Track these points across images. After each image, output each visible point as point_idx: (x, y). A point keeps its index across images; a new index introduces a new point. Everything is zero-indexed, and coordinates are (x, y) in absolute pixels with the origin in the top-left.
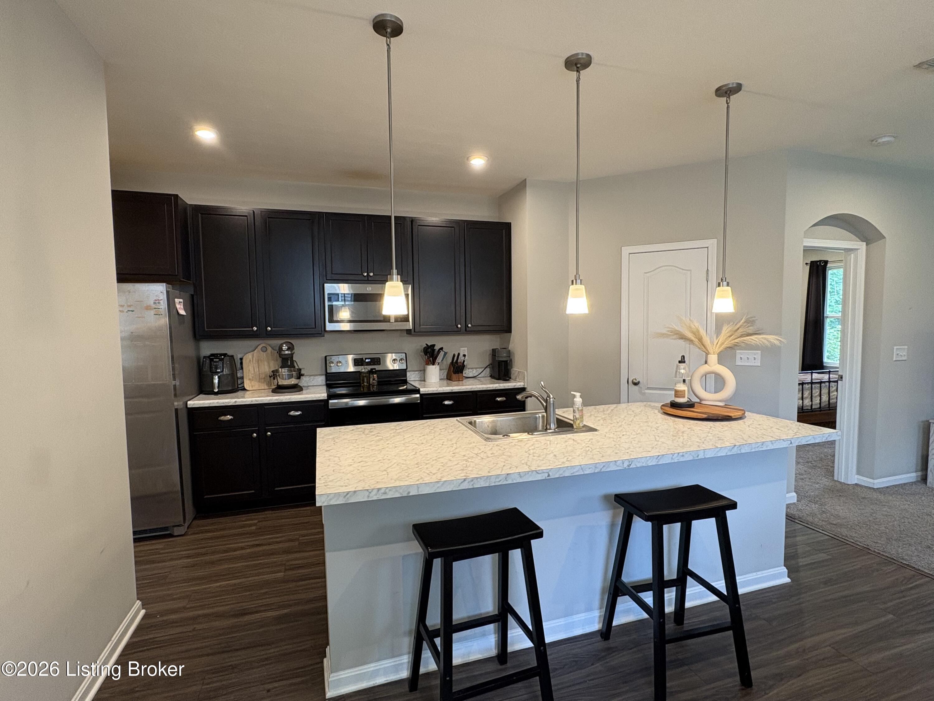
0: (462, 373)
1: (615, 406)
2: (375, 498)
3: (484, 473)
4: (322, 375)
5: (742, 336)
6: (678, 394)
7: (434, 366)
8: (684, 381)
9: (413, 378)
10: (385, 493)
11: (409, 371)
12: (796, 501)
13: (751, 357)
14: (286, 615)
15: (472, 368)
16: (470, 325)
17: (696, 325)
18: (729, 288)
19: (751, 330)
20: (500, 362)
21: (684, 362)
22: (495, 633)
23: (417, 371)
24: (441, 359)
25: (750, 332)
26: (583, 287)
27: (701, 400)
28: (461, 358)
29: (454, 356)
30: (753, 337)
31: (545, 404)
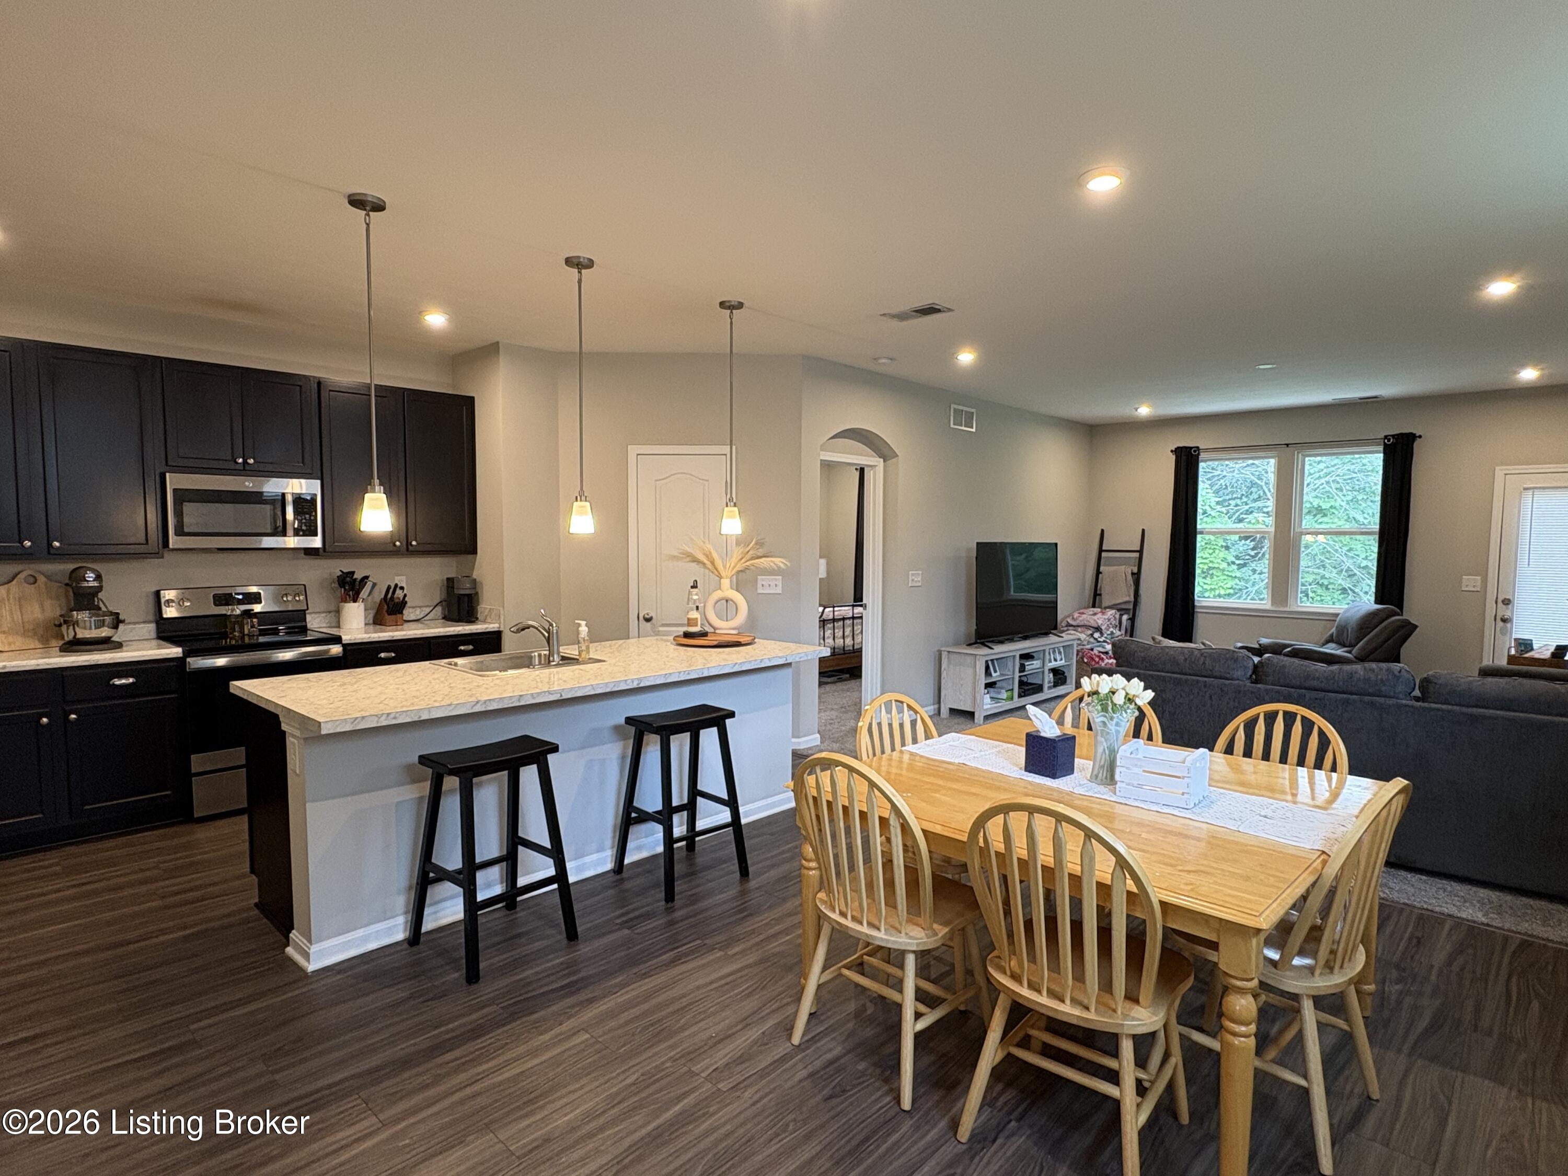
0: (402, 613)
1: (621, 642)
2: (385, 723)
3: (496, 696)
4: (149, 622)
5: (752, 559)
6: (691, 622)
7: (356, 604)
8: (697, 608)
9: (316, 623)
10: (395, 718)
11: (310, 613)
12: (819, 743)
13: (773, 584)
14: (189, 936)
15: (413, 607)
16: (414, 543)
17: (709, 546)
18: (736, 509)
19: (761, 552)
20: (461, 596)
21: (696, 587)
22: (502, 883)
23: (323, 612)
24: (367, 594)
25: (759, 554)
26: (588, 504)
27: (715, 629)
28: (399, 594)
29: (389, 587)
30: (762, 560)
31: (546, 635)
